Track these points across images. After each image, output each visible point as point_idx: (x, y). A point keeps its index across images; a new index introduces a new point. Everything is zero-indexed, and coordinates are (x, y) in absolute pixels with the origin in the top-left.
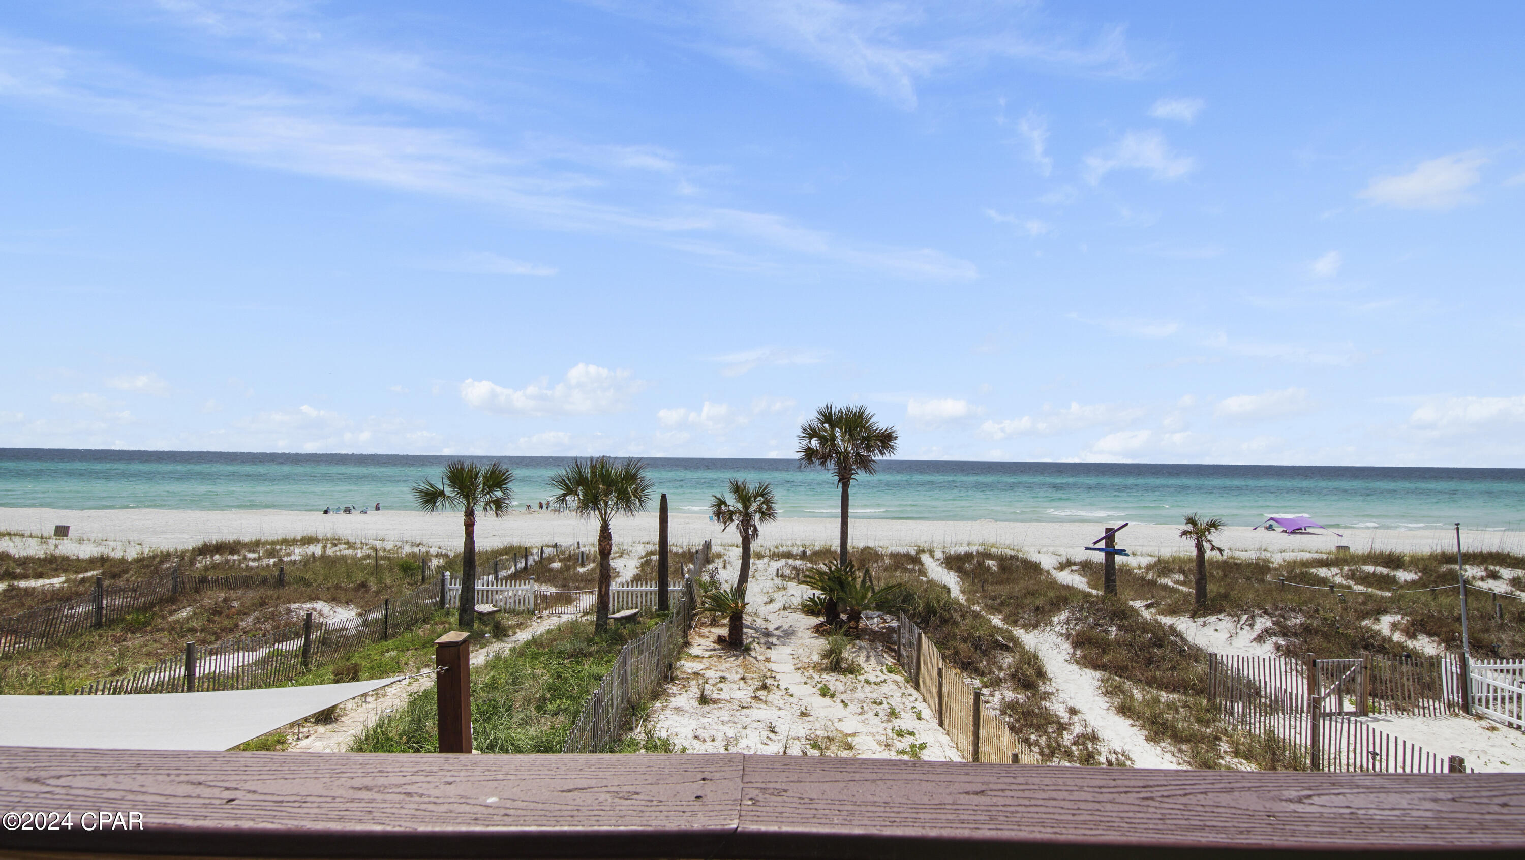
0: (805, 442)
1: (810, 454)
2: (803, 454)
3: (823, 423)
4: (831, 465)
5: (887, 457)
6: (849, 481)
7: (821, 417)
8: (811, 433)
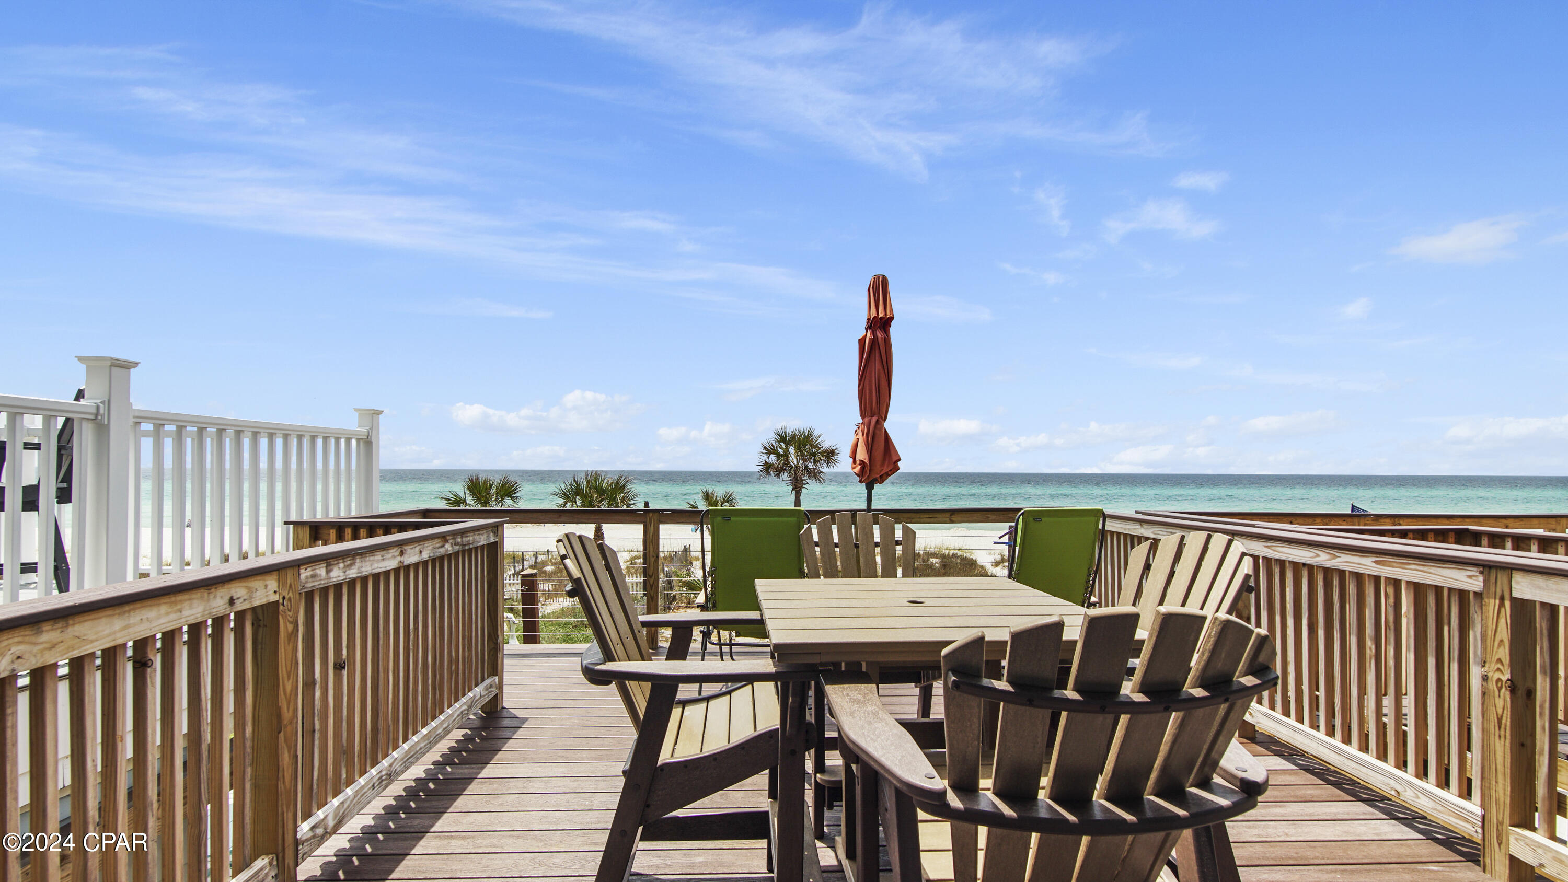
0: (765, 458)
1: (767, 467)
2: (762, 467)
3: (779, 442)
4: (785, 476)
5: (832, 470)
6: (800, 490)
7: (778, 438)
8: (770, 450)
